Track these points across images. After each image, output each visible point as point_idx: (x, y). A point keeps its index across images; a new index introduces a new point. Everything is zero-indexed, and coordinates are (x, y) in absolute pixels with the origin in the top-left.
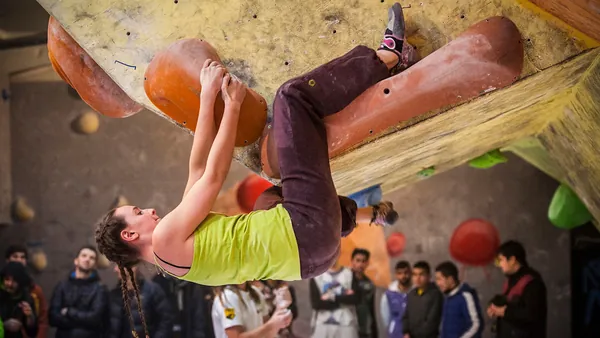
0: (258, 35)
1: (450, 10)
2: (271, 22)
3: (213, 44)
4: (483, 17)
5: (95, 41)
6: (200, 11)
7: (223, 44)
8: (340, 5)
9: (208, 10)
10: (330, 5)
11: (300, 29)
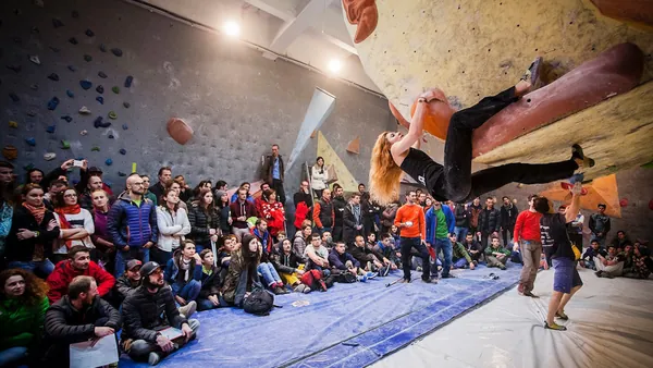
0: (464, 81)
1: (583, 47)
2: (471, 74)
3: (442, 89)
4: (610, 46)
5: (394, 95)
6: (437, 74)
7: (447, 89)
8: (509, 57)
9: (441, 72)
10: (504, 58)
11: (486, 75)
